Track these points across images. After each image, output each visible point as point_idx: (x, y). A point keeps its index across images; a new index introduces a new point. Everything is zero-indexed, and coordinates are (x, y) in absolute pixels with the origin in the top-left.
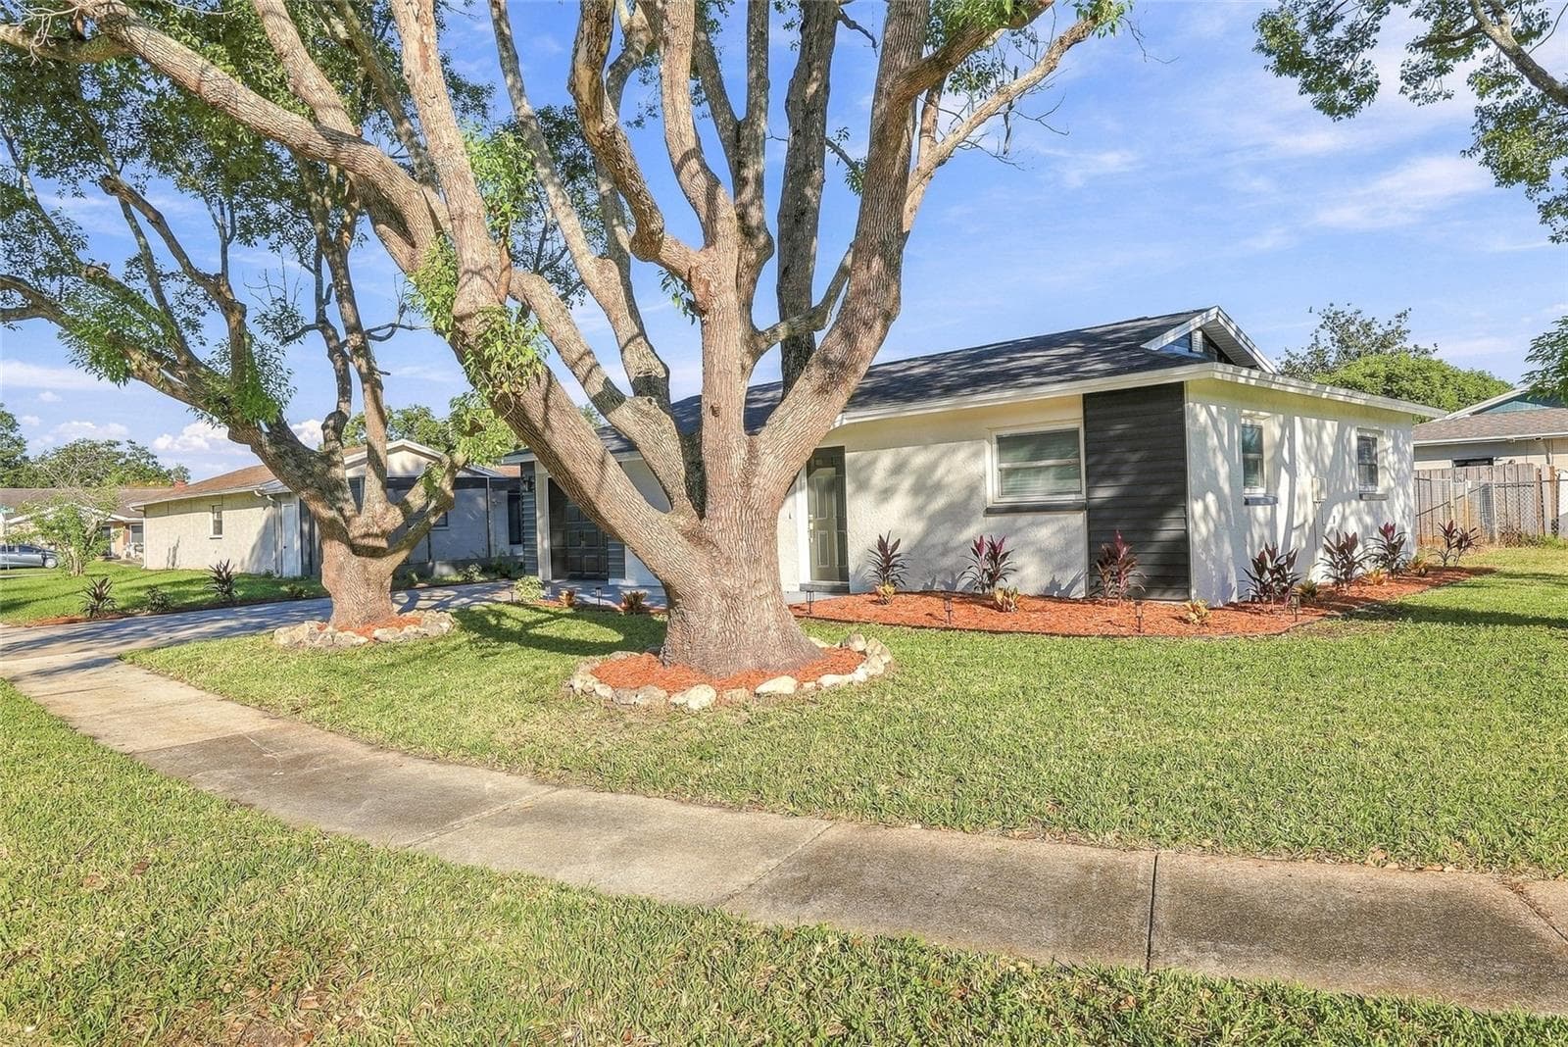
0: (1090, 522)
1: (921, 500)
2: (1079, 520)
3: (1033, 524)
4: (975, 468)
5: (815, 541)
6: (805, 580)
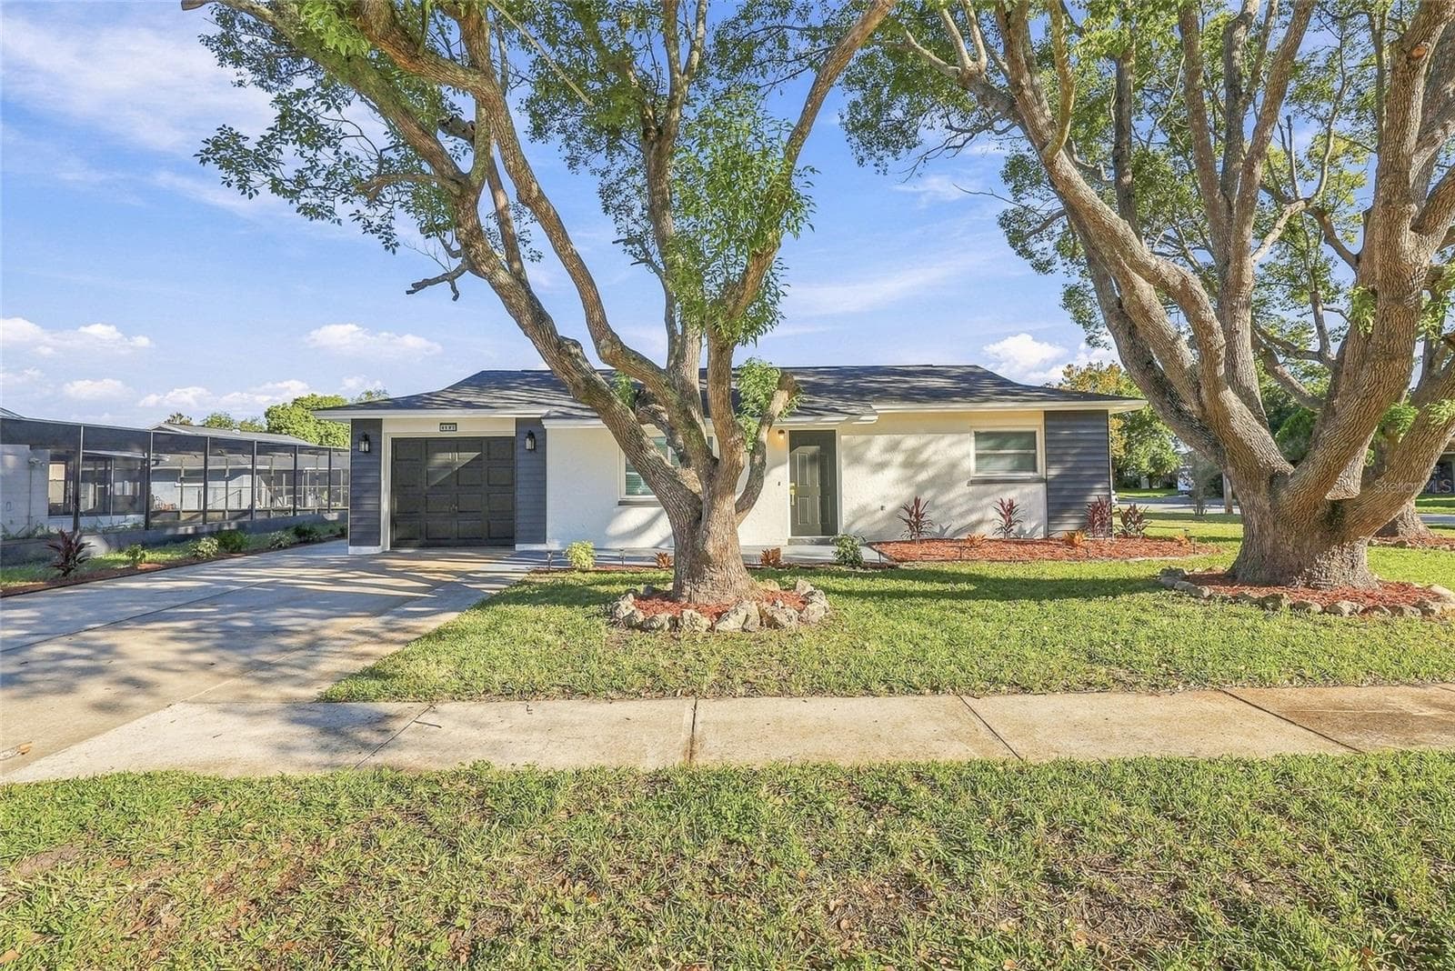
0: (1048, 490)
1: (909, 472)
2: (1041, 488)
3: (1001, 490)
4: (956, 452)
5: (796, 503)
6: (789, 536)
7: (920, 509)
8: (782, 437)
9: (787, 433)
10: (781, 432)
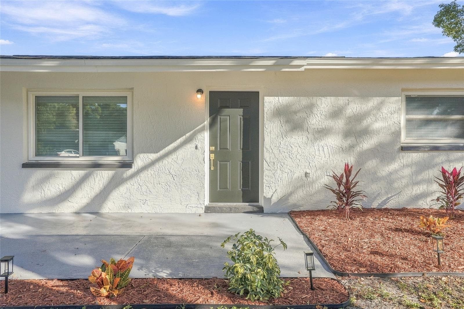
1: (350, 141)
5: (216, 169)
6: (207, 202)
7: (351, 179)
8: (199, 96)
9: (206, 93)
10: (200, 91)
